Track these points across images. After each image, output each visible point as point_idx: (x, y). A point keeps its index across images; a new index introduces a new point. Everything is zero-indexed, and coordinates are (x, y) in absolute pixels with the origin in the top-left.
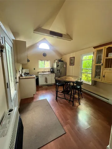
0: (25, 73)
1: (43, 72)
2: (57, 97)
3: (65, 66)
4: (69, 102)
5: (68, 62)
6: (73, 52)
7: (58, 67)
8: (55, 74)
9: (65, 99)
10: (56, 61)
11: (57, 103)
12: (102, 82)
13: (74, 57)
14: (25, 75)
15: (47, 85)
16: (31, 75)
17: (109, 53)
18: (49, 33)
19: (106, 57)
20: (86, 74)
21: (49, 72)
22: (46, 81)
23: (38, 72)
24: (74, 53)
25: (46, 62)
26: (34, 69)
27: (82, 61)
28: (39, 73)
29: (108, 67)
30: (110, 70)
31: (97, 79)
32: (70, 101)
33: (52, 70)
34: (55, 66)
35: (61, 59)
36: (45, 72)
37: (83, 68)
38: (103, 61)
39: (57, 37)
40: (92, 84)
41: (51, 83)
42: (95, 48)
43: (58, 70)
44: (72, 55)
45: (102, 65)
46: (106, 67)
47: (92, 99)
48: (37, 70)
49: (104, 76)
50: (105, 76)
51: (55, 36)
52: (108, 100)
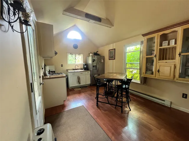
0: (49, 71)
1: (74, 70)
2: (98, 102)
3: (102, 61)
4: (115, 108)
5: (107, 56)
6: (113, 42)
7: (93, 62)
8: (90, 72)
9: (109, 104)
10: (91, 55)
11: (99, 110)
12: (156, 78)
13: (115, 49)
14: (49, 73)
15: (80, 87)
16: (59, 74)
17: (164, 42)
18: (84, 15)
19: (160, 46)
20: (131, 70)
21: (81, 69)
22: (79, 82)
23: (67, 70)
24: (114, 44)
25: (77, 56)
26: (62, 66)
27: (125, 53)
28: (69, 71)
29: (163, 59)
30: (166, 62)
31: (148, 75)
32: (116, 105)
33: (85, 66)
34: (90, 62)
35: (97, 52)
36: (77, 69)
37: (127, 62)
38: (156, 52)
39: (94, 21)
40: (141, 82)
41: (85, 84)
42: (144, 35)
43: (94, 66)
44: (111, 47)
45: (155, 56)
46: (160, 59)
47: (143, 101)
48: (65, 68)
49: (158, 71)
50: (160, 70)
51: (91, 21)
52: (164, 101)
